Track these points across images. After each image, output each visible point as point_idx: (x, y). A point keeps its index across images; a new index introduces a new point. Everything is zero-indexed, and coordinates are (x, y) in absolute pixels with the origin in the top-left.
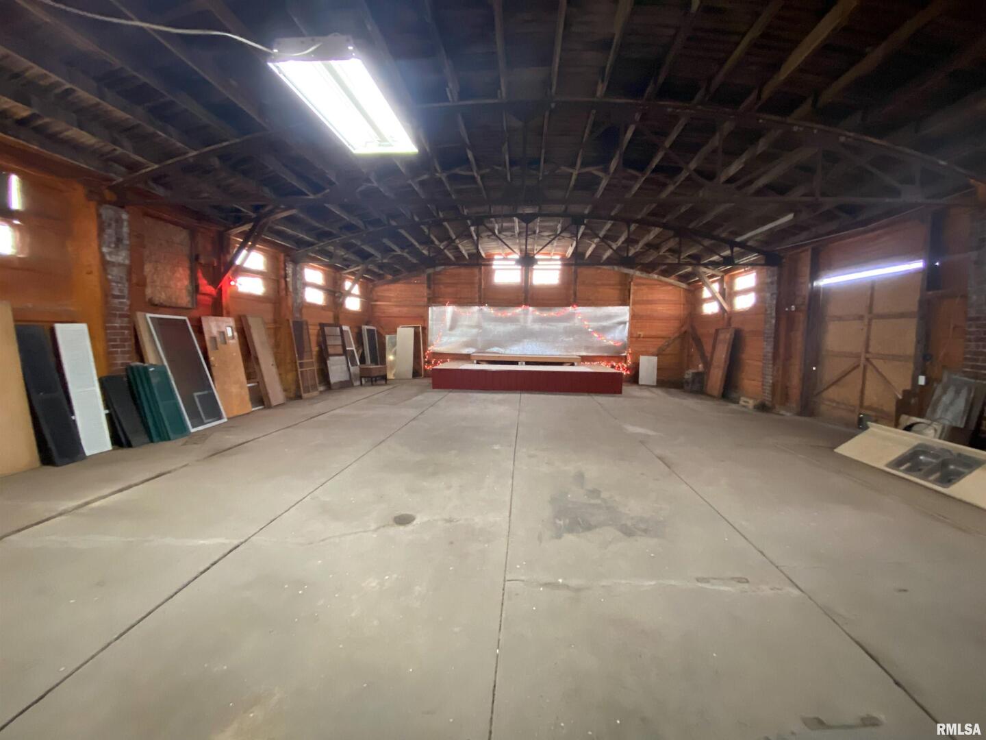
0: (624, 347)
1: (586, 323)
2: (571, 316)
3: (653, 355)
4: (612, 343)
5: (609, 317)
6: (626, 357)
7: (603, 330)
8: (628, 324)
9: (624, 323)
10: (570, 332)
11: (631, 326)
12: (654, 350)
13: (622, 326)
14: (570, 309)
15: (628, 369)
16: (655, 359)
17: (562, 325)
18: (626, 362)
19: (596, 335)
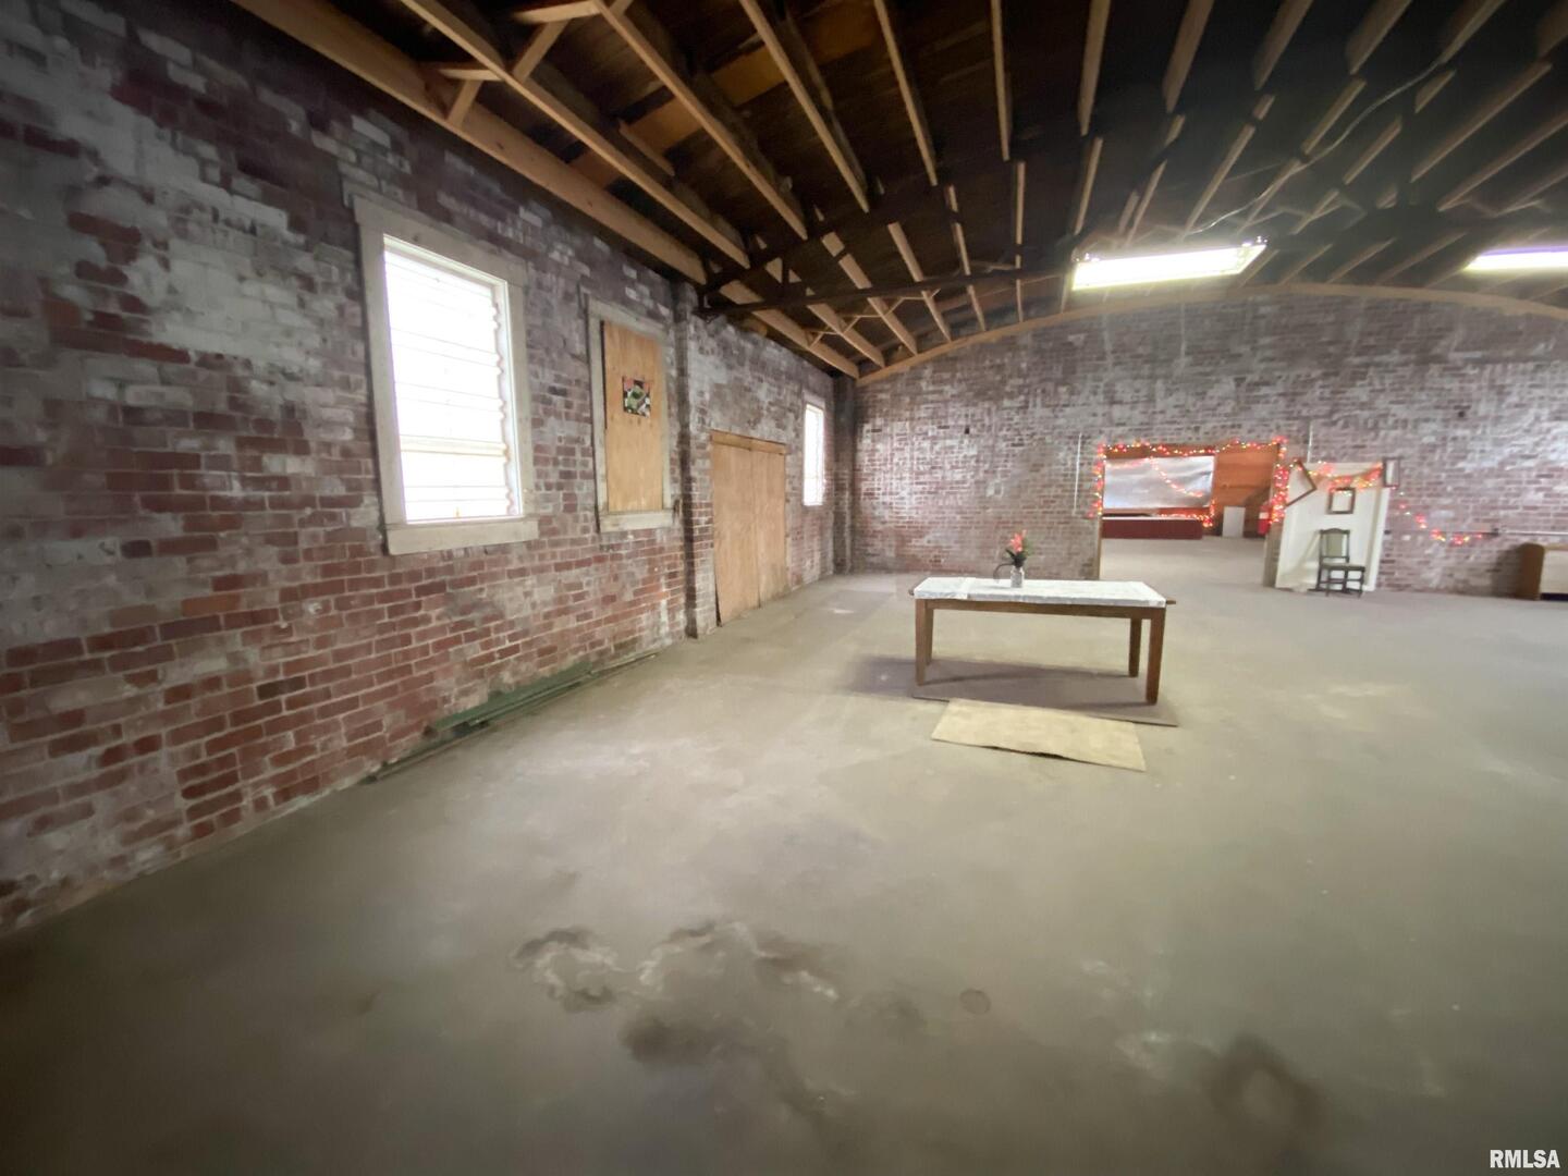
0: (1207, 498)
1: (1164, 474)
2: (1149, 467)
3: (1239, 506)
4: (1192, 494)
5: (1190, 468)
6: (1208, 508)
7: (1182, 482)
8: (1211, 476)
9: (1207, 473)
10: (1147, 484)
11: (1215, 476)
12: (1242, 500)
13: (1204, 477)
14: (1146, 460)
15: (1211, 520)
16: (1242, 511)
17: (1136, 477)
18: (1208, 514)
19: (1174, 486)
